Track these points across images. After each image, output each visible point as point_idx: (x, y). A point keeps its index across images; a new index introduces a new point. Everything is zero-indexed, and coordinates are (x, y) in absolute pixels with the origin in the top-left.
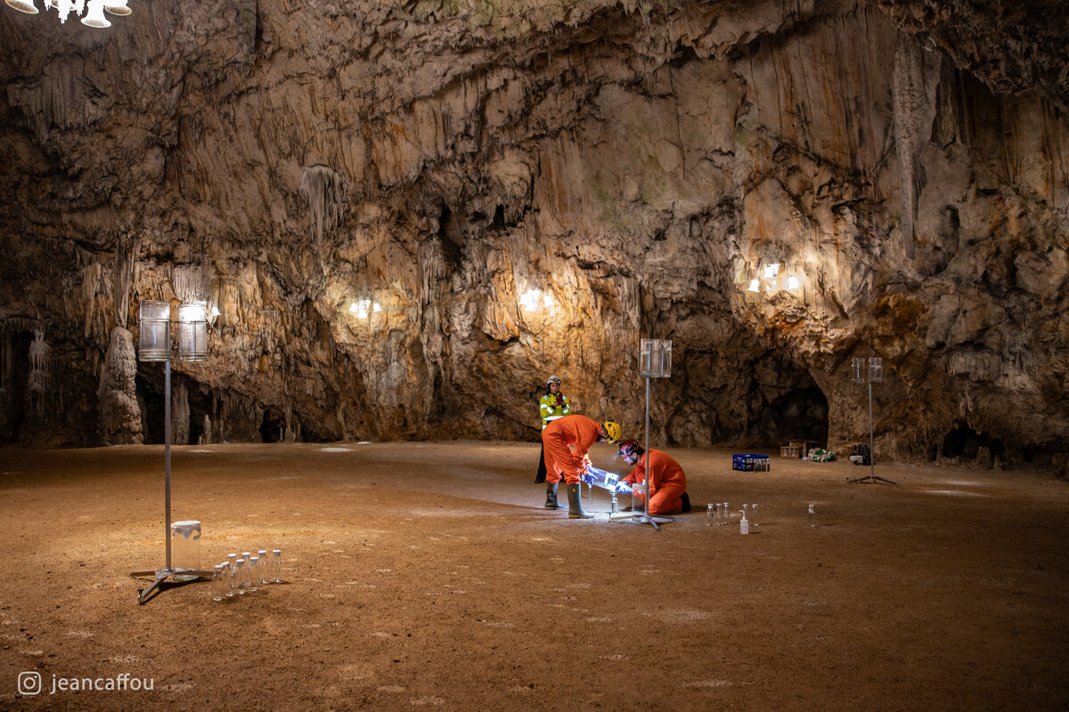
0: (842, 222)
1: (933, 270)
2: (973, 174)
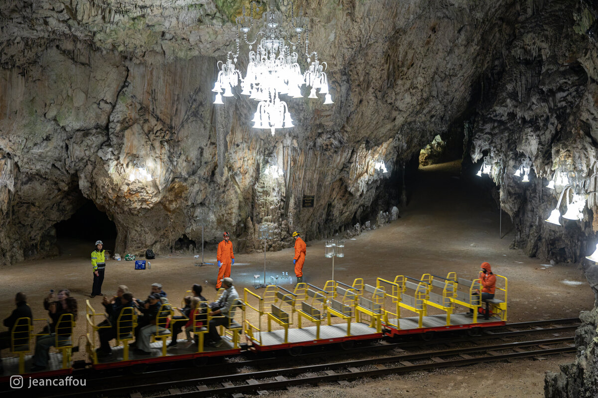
0: (163, 149)
1: (192, 173)
2: (210, 136)
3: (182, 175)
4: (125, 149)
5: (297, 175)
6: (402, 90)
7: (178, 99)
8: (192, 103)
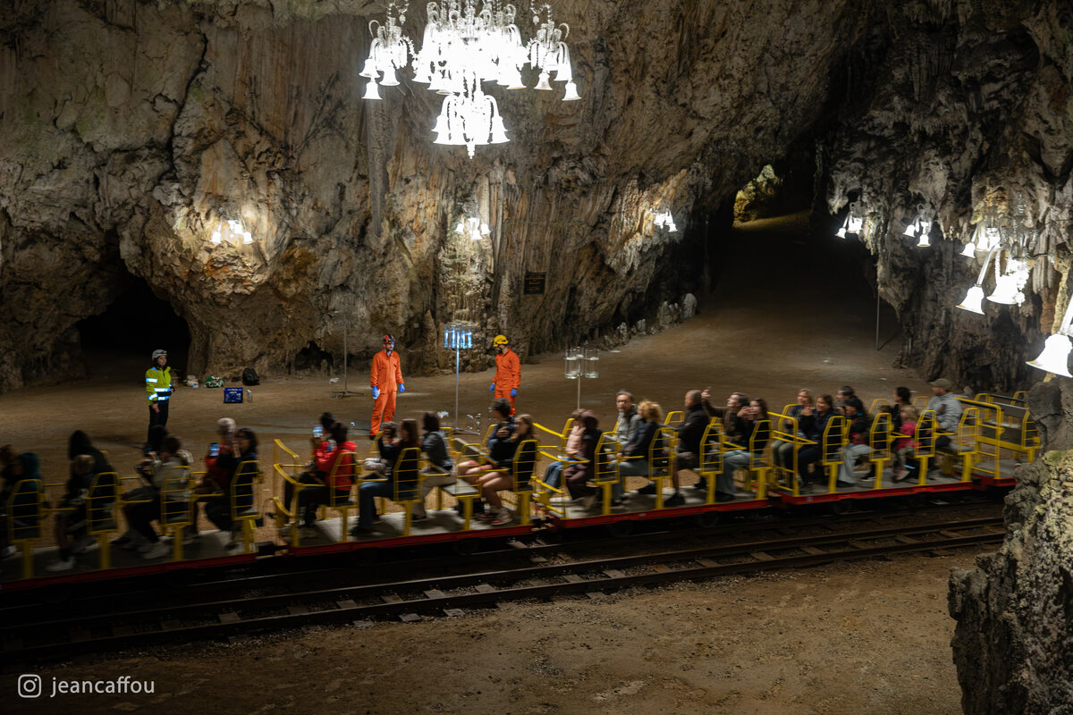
0: (273, 186)
1: (324, 230)
2: (357, 163)
3: (306, 234)
4: (203, 185)
5: (514, 235)
6: (705, 81)
7: (299, 94)
8: (324, 103)
